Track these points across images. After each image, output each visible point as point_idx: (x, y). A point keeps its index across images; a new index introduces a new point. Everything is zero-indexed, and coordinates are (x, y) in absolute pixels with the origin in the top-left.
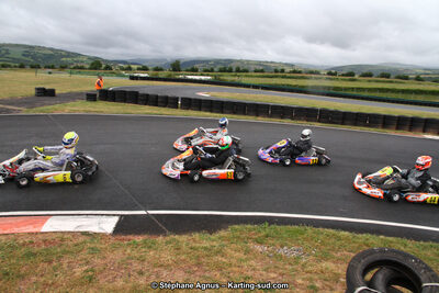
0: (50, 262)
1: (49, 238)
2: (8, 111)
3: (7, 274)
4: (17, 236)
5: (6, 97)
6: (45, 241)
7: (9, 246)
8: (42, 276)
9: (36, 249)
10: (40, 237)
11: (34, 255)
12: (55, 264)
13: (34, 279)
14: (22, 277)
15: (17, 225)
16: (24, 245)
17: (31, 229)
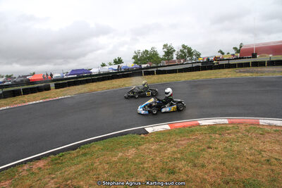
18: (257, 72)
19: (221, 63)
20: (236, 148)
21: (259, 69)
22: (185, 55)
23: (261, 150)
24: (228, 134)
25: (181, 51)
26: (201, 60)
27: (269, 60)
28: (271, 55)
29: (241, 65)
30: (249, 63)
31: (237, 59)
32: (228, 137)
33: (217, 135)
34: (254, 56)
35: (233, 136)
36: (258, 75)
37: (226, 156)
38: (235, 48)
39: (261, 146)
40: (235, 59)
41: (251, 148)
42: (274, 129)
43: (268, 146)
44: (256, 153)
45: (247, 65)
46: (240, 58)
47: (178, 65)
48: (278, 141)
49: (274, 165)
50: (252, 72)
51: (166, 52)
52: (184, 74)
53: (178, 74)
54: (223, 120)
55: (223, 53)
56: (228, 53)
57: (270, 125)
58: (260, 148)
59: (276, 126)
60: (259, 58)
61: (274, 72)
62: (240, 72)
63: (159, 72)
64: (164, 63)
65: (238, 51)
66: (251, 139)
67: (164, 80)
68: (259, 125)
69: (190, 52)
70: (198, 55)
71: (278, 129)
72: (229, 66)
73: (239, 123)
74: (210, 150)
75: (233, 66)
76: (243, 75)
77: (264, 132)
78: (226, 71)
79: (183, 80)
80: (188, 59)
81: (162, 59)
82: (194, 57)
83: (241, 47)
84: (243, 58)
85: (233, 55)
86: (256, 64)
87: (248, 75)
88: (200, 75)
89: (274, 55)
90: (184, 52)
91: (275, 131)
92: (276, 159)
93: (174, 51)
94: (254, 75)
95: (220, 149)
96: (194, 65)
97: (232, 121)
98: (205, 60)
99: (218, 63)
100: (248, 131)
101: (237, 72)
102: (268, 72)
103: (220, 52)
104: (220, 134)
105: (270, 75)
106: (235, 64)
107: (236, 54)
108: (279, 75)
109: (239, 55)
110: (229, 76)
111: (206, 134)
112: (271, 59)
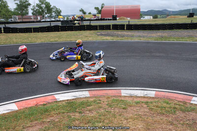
18: (118, 36)
21: (120, 32)
22: (43, 11)
24: (90, 111)
25: (38, 5)
26: (61, 18)
27: (128, 23)
28: (129, 19)
29: (102, 28)
30: (110, 26)
31: (98, 20)
32: (90, 115)
33: (77, 114)
34: (114, 18)
35: (94, 114)
36: (119, 39)
38: (97, 8)
40: (96, 20)
42: (135, 100)
45: (107, 27)
46: (101, 20)
47: (33, 22)
48: (140, 116)
50: (112, 36)
51: (18, 5)
52: (40, 34)
53: (33, 35)
54: (84, 93)
55: (84, 13)
56: (90, 13)
57: (131, 96)
59: (137, 97)
60: (119, 21)
61: (132, 36)
62: (102, 35)
63: (8, 31)
64: (17, 18)
65: (100, 12)
66: (114, 116)
67: (15, 40)
68: (121, 96)
69: (49, 8)
70: (58, 13)
71: (138, 100)
72: (90, 28)
73: (101, 96)
75: (94, 28)
77: (124, 104)
78: (87, 33)
79: (39, 41)
80: (46, 16)
81: (14, 13)
82: (54, 14)
83: (102, 7)
84: (104, 20)
85: (95, 15)
86: (116, 27)
87: (109, 39)
88: (59, 37)
89: (131, 18)
90: (41, 8)
91: (137, 103)
93: (29, 4)
94: (115, 39)
96: (53, 24)
98: (65, 19)
99: (79, 23)
100: (110, 105)
101: (98, 35)
102: (127, 36)
103: (82, 11)
104: (80, 113)
105: (129, 40)
106: (97, 26)
107: (97, 15)
108: (136, 40)
109: (100, 15)
110: (90, 39)
111: (63, 113)
112: (130, 23)
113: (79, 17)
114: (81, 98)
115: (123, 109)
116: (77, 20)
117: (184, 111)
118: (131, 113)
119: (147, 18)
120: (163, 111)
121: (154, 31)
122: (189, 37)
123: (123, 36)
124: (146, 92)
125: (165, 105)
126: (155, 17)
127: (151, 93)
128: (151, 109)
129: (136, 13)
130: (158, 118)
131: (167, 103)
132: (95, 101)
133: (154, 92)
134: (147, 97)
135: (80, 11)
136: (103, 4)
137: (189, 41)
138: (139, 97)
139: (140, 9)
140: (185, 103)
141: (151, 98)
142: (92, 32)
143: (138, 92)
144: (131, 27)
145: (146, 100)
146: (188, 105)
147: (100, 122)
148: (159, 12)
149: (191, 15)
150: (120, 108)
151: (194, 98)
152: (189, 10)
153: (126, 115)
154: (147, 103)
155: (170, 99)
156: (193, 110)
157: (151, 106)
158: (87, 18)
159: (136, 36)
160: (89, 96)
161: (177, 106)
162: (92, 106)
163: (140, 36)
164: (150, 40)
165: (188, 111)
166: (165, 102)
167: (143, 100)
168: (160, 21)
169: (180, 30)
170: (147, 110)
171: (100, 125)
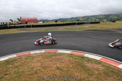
0: (118, 77)
1: (119, 70)
2: (116, 32)
3: (106, 73)
4: (111, 65)
5: (116, 28)
6: (118, 70)
7: (108, 67)
8: (114, 79)
9: (115, 71)
10: (117, 68)
11: (114, 72)
12: (119, 78)
13: (112, 78)
14: (109, 76)
15: (111, 62)
16: (112, 68)
17: (115, 65)
18: (28, 30)
19: (11, 25)
20: (21, 70)
21: (29, 29)
23: (33, 68)
24: (17, 63)
28: (33, 23)
29: (21, 27)
31: (19, 24)
33: (11, 65)
34: (27, 23)
35: (19, 63)
36: (29, 31)
37: (16, 77)
38: (18, 19)
39: (33, 65)
40: (18, 24)
41: (28, 68)
42: (37, 55)
43: (35, 65)
44: (31, 70)
45: (23, 27)
46: (20, 24)
48: (39, 61)
49: (39, 73)
50: (26, 30)
54: (14, 56)
55: (12, 21)
56: (15, 21)
57: (35, 54)
58: (32, 66)
59: (37, 54)
60: (28, 24)
61: (35, 30)
62: (21, 30)
65: (20, 20)
66: (28, 63)
68: (31, 54)
71: (38, 55)
73: (22, 56)
74: (6, 76)
75: (17, 27)
76: (22, 31)
77: (32, 57)
78: (14, 30)
84: (22, 24)
85: (17, 22)
86: (27, 27)
87: (24, 31)
89: (34, 23)
91: (37, 56)
92: (39, 70)
94: (27, 31)
95: (12, 73)
97: (18, 55)
98: (2, 24)
99: (9, 26)
100: (26, 59)
101: (19, 30)
102: (32, 30)
103: (11, 20)
104: (12, 64)
105: (33, 31)
106: (18, 26)
107: (19, 22)
108: (36, 31)
109: (20, 22)
110: (16, 32)
111: (3, 66)
112: (33, 25)
113: (9, 23)
114: (12, 58)
115: (32, 59)
116: (9, 24)
117: (55, 56)
118: (35, 60)
119: (40, 22)
120: (48, 57)
121: (43, 27)
122: (56, 29)
123: (30, 30)
124: (41, 51)
125: (48, 55)
126: (44, 22)
127: (43, 51)
128: (43, 57)
129: (35, 20)
130: (46, 60)
131: (49, 54)
132: (19, 58)
133: (44, 51)
134: (42, 53)
135: (10, 20)
136: (21, 17)
137: (56, 30)
138: (38, 54)
139: (37, 19)
140: (55, 53)
141: (43, 53)
142: (16, 29)
143: (38, 52)
144: (33, 26)
145: (41, 54)
146: (57, 54)
147: (22, 66)
148: (45, 20)
149: (56, 21)
150: (30, 59)
151: (58, 51)
152: (55, 20)
153: (33, 61)
154: (41, 55)
155: (50, 52)
156: (58, 55)
157: (43, 56)
158: (14, 23)
159: (36, 30)
160: (16, 56)
161: (53, 55)
162: (17, 60)
163: (38, 30)
164: (42, 31)
165: (56, 55)
166: (48, 54)
167: (40, 54)
168: (45, 24)
169: (52, 27)
170: (42, 58)
171: (22, 67)
